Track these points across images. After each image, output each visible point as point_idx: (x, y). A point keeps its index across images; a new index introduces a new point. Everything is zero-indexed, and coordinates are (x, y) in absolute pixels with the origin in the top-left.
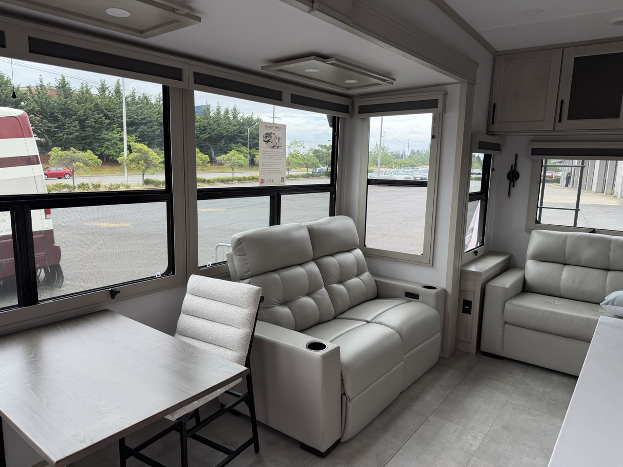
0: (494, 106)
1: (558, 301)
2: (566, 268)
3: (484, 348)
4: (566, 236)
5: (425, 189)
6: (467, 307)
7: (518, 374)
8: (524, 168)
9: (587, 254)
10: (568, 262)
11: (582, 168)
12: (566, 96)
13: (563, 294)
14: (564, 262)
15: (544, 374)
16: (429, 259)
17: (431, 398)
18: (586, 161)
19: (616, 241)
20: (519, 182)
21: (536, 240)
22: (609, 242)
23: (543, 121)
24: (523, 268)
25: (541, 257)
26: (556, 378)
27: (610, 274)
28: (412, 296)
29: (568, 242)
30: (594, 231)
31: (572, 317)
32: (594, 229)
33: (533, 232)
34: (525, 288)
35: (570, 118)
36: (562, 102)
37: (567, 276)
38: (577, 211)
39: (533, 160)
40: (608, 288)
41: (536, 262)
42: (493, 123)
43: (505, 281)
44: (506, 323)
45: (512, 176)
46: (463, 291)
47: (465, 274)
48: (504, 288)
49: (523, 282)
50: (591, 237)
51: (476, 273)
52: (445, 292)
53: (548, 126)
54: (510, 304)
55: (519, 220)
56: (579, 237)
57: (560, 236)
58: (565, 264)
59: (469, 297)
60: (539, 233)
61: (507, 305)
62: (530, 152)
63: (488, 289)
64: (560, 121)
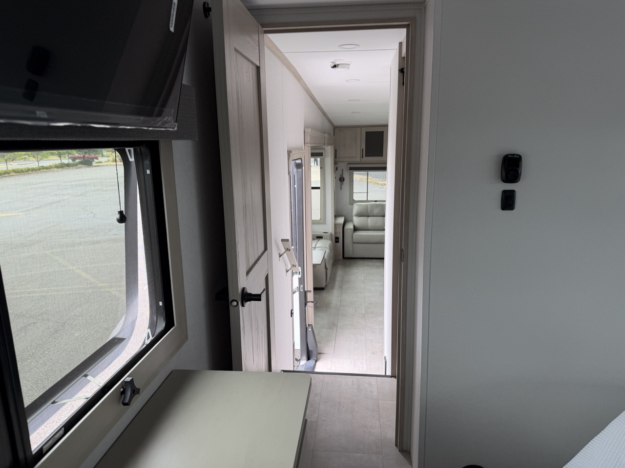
0: (336, 150)
1: (369, 231)
2: (369, 218)
3: (346, 256)
4: (367, 205)
5: (319, 190)
6: (337, 239)
7: (361, 262)
8: (346, 176)
9: (376, 211)
10: (370, 215)
11: (368, 174)
12: (364, 147)
13: (369, 228)
15: (370, 260)
16: (322, 221)
18: (369, 172)
20: (345, 182)
21: (356, 208)
22: (383, 205)
23: (356, 157)
24: (352, 221)
25: (360, 215)
28: (319, 238)
29: (369, 207)
30: (376, 201)
33: (354, 204)
34: (356, 229)
35: (366, 156)
36: (363, 150)
37: (370, 221)
38: (367, 193)
39: (350, 173)
41: (357, 217)
42: (336, 157)
43: (350, 226)
44: (353, 243)
45: (342, 180)
46: (335, 233)
47: (336, 225)
48: (351, 229)
49: (354, 226)
50: (376, 204)
51: (339, 224)
52: (331, 234)
53: (358, 159)
54: (355, 235)
55: (346, 199)
56: (373, 205)
57: (365, 205)
58: (368, 216)
59: (338, 236)
60: (356, 204)
61: (353, 235)
62: (349, 169)
63: (345, 230)
64: (363, 157)
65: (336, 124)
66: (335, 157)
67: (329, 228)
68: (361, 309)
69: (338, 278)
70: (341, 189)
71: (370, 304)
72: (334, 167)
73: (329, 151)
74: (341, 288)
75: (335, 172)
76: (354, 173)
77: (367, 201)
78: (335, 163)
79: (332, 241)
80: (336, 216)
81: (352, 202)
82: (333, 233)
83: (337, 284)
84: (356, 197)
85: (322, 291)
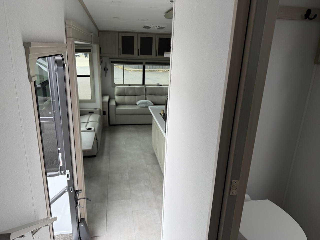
0: (101, 48)
1: (127, 106)
3: (111, 124)
4: (124, 88)
5: (90, 77)
6: (104, 113)
7: (122, 128)
8: (109, 67)
9: (130, 92)
10: (126, 95)
12: (121, 47)
13: (126, 104)
15: (127, 126)
16: (93, 100)
17: (107, 139)
18: (124, 65)
19: (136, 88)
20: (108, 71)
21: (117, 90)
23: (116, 54)
24: (114, 99)
25: (119, 95)
26: (130, 126)
27: (136, 97)
28: (91, 113)
29: (126, 89)
30: (130, 85)
31: (133, 110)
34: (117, 105)
35: (123, 54)
36: (120, 49)
37: (127, 99)
38: (124, 79)
39: (111, 65)
40: (137, 100)
41: (117, 96)
43: (113, 103)
44: (116, 115)
45: (106, 70)
46: (103, 108)
47: (103, 103)
48: (114, 105)
49: (116, 103)
50: (130, 87)
51: (106, 102)
52: (100, 109)
53: (117, 56)
54: (117, 109)
55: (110, 84)
56: (128, 88)
58: (125, 96)
59: (105, 110)
60: (117, 87)
61: (116, 110)
62: (110, 62)
63: (110, 106)
64: (120, 55)
65: (100, 28)
66: (101, 53)
67: (98, 105)
68: (126, 175)
69: (107, 144)
70: (106, 76)
71: (132, 168)
72: (100, 60)
73: (95, 48)
74: (109, 153)
75: (101, 65)
76: (115, 65)
77: (124, 85)
78: (101, 58)
79: (101, 115)
80: (103, 95)
81: (114, 85)
82: (102, 109)
83: (106, 150)
84: (116, 82)
85: (94, 158)
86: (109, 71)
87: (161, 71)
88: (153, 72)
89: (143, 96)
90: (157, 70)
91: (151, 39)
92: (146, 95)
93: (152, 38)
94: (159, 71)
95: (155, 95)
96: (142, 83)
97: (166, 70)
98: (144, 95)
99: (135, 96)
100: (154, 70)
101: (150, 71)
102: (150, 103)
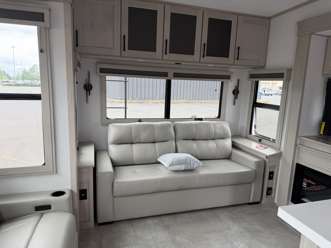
0: (77, 32)
2: (134, 145)
4: (131, 126)
8: (95, 82)
9: (144, 136)
10: (134, 142)
11: (126, 82)
12: (126, 32)
13: (135, 163)
14: (131, 142)
16: (52, 167)
19: (156, 125)
21: (112, 132)
22: (153, 126)
23: (113, 48)
25: (119, 142)
27: (157, 145)
28: (43, 208)
29: (133, 130)
32: (140, 119)
33: (110, 125)
34: (115, 166)
35: (129, 49)
36: (124, 36)
37: (136, 151)
38: (126, 108)
39: (101, 76)
40: (157, 154)
41: (116, 145)
42: (77, 46)
43: (106, 166)
44: (115, 197)
46: (80, 183)
47: (80, 170)
48: (110, 173)
49: (112, 160)
50: (144, 125)
51: (87, 167)
53: (116, 52)
54: (117, 182)
55: (96, 118)
56: (138, 126)
57: (127, 126)
58: (132, 143)
59: (84, 187)
60: (114, 126)
61: (115, 184)
62: (99, 70)
63: (98, 176)
64: (124, 50)
66: (76, 43)
70: (87, 102)
75: (75, 70)
77: (125, 120)
80: (80, 144)
81: (107, 122)
84: (111, 114)
86: (95, 91)
87: (151, 102)
88: (142, 103)
89: (169, 142)
90: (146, 101)
91: (193, 19)
92: (176, 140)
93: (195, 17)
94: (148, 102)
95: (193, 140)
96: (162, 115)
97: (156, 102)
98: (172, 140)
99: (154, 142)
100: (143, 101)
101: (138, 102)
102: (193, 160)
